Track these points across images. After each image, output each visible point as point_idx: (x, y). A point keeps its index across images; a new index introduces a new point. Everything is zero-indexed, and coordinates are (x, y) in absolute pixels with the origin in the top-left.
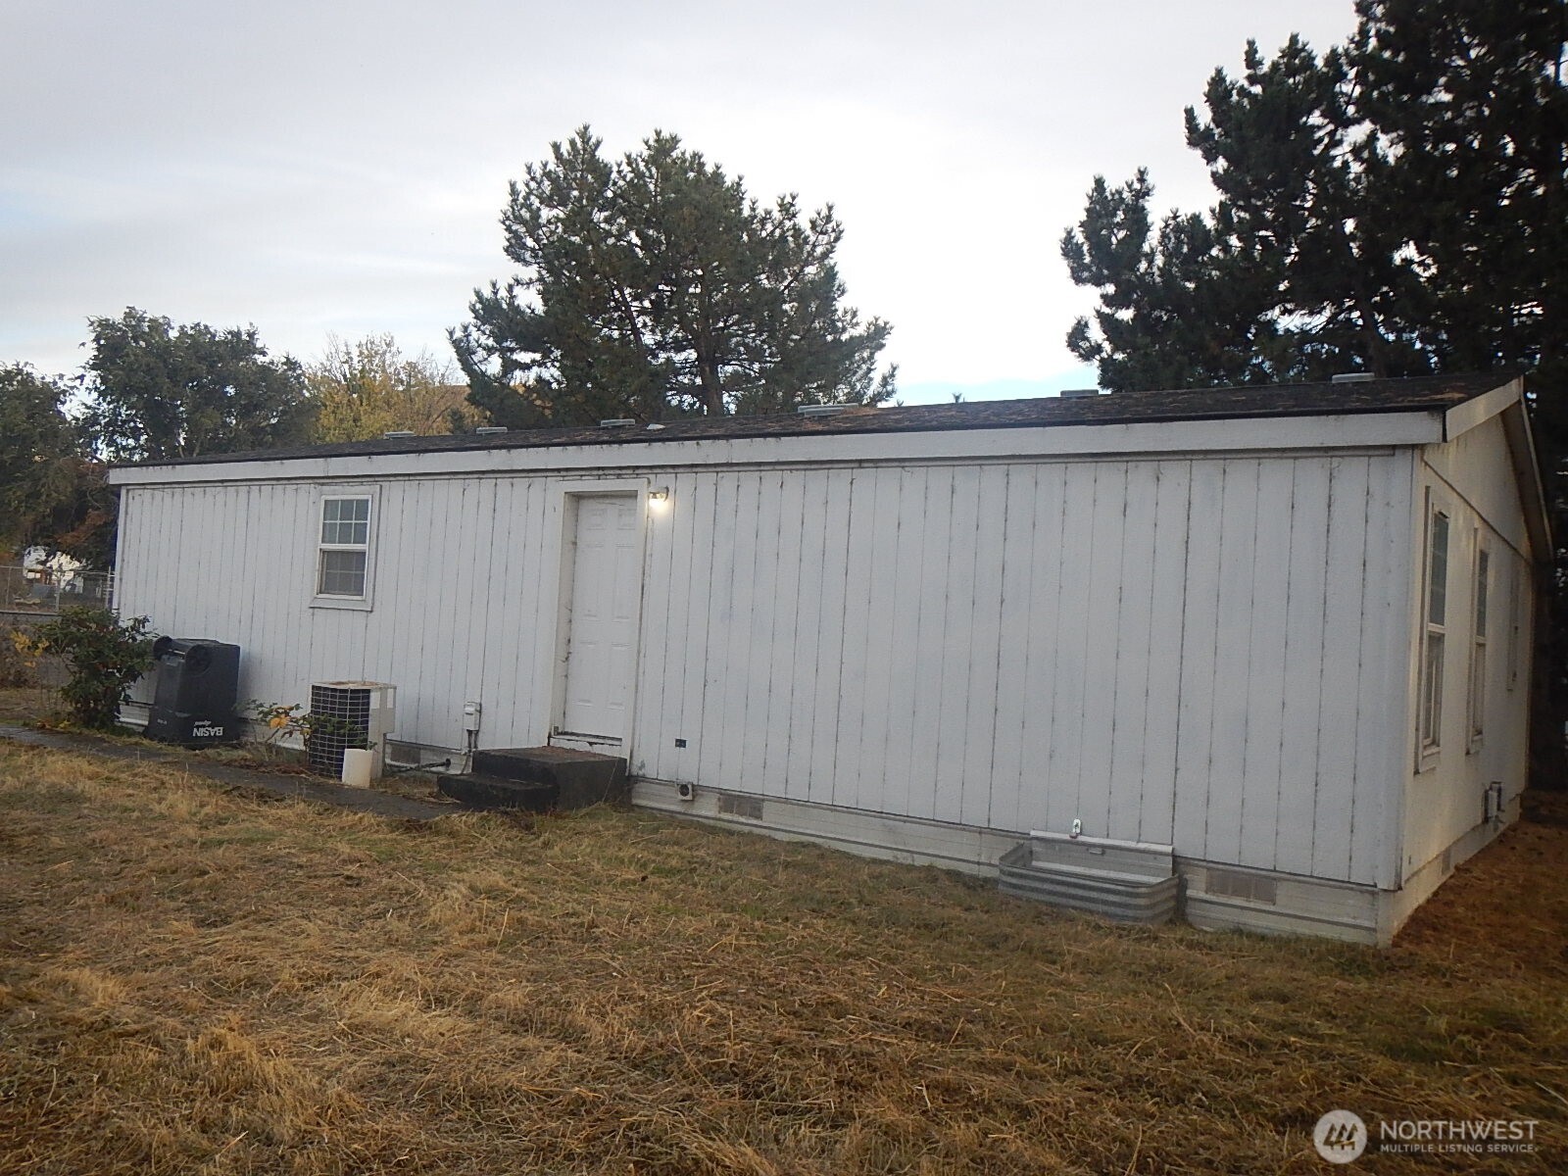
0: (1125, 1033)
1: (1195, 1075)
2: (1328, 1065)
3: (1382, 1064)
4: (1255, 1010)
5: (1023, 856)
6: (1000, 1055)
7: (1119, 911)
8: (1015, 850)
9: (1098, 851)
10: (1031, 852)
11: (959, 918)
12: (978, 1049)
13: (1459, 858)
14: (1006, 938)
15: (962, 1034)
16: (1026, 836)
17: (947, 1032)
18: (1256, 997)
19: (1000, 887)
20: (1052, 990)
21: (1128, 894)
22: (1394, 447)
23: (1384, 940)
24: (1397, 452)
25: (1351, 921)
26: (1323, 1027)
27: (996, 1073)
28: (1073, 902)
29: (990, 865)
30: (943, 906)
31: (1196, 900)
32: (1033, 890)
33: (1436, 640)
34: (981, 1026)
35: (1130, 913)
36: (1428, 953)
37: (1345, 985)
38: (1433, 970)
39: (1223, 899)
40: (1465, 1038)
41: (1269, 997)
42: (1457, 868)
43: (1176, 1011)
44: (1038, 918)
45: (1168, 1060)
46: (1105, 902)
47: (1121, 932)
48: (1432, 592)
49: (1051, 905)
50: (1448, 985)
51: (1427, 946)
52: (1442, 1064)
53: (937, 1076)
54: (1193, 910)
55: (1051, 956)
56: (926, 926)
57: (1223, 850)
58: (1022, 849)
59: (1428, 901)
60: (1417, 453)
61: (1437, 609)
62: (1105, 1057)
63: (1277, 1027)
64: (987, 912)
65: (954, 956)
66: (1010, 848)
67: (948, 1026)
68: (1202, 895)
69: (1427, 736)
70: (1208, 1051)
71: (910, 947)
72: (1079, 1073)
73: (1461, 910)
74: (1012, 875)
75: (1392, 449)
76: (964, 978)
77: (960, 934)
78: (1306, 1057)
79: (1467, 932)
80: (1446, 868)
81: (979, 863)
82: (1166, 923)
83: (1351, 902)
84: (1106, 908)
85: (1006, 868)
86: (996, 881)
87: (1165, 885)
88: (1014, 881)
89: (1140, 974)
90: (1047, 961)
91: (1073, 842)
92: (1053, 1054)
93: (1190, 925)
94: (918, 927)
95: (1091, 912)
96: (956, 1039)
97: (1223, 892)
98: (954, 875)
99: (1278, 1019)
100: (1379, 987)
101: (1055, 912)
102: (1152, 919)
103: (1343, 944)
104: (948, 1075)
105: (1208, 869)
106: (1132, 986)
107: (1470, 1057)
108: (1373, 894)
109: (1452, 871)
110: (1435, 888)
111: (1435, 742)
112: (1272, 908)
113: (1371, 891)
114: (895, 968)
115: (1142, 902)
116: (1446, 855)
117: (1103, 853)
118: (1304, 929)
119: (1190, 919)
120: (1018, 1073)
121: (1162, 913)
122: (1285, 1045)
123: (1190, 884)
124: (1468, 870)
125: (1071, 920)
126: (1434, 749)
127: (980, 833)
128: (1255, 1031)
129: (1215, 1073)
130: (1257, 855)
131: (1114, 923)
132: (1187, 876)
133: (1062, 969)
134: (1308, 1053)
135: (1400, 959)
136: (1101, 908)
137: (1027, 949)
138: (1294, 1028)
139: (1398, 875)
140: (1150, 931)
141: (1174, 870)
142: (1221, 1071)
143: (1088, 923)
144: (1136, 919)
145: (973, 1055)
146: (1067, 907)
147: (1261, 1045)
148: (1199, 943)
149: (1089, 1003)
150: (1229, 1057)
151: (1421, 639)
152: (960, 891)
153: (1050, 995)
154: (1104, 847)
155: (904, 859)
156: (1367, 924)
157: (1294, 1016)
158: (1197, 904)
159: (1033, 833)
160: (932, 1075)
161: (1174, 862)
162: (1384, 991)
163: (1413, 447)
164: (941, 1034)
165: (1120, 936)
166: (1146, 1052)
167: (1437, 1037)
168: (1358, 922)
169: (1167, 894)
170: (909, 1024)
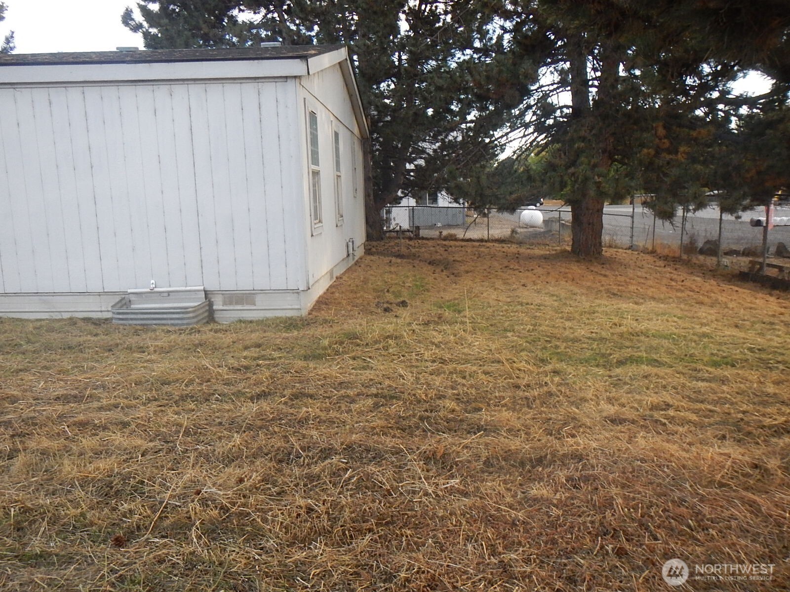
0: (180, 376)
1: (215, 387)
2: (276, 369)
3: (300, 363)
4: (245, 353)
5: (125, 304)
6: (112, 401)
7: (179, 322)
8: (121, 301)
9: (166, 294)
10: (130, 301)
11: (89, 340)
12: (99, 401)
13: (337, 273)
14: (117, 345)
15: (90, 396)
16: (125, 293)
17: (81, 397)
18: (246, 348)
19: (114, 321)
20: (142, 365)
21: (183, 313)
22: (286, 77)
23: (304, 313)
24: (288, 80)
25: (290, 307)
26: (276, 354)
27: (110, 410)
28: (154, 322)
29: (108, 311)
30: (80, 336)
31: (218, 310)
32: (132, 319)
33: (316, 174)
34: (101, 390)
35: (185, 322)
36: (324, 314)
37: (287, 335)
38: (326, 321)
39: (231, 307)
40: (335, 346)
41: (252, 346)
42: (337, 278)
43: (206, 362)
44: (136, 333)
45: (201, 384)
46: (171, 319)
47: (181, 332)
48: (312, 150)
49: (142, 325)
50: (331, 326)
51: (323, 312)
52: (326, 359)
53: (75, 419)
54: (217, 315)
55: (142, 350)
56: (69, 348)
57: (228, 284)
58: (124, 301)
59: (325, 293)
60: (297, 80)
61: (315, 158)
62: (169, 390)
63: (255, 359)
64: (107, 334)
65: (87, 359)
66: (117, 300)
67: (81, 394)
68: (221, 307)
69: (316, 219)
70: (221, 376)
71: (59, 360)
72: (156, 400)
73: (337, 295)
74: (119, 314)
75: (286, 78)
76: (92, 369)
77: (89, 348)
78: (267, 369)
79: (339, 303)
80: (332, 278)
81: (101, 311)
82: (204, 324)
83: (289, 298)
84: (172, 322)
85: (114, 311)
86: (112, 319)
87: (202, 306)
88: (121, 316)
89: (190, 349)
90: (140, 352)
91: (152, 292)
92: (141, 394)
93: (217, 322)
94: (64, 349)
95: (164, 325)
96: (87, 399)
97: (231, 304)
98: (87, 320)
99: (256, 355)
100: (302, 333)
101: (146, 328)
102: (197, 322)
103: (287, 318)
104: (81, 417)
105: (222, 294)
106: (185, 355)
107: (337, 353)
108: (298, 293)
109: (335, 279)
110: (327, 287)
111: (320, 222)
112: (254, 308)
113: (296, 292)
114: (50, 372)
115: (191, 315)
116: (331, 272)
117: (169, 295)
118: (270, 314)
119: (217, 319)
120: (122, 408)
121: (203, 319)
122: (258, 365)
123: (214, 303)
124: (341, 278)
125: (155, 330)
126: (320, 224)
127: (99, 295)
128: (244, 362)
129: (224, 384)
130: (244, 284)
131: (177, 328)
132: (212, 300)
133: (149, 354)
134: (268, 367)
135: (312, 319)
136: (169, 322)
137: (129, 348)
138: (263, 358)
139: (308, 283)
140: (196, 328)
141: (206, 298)
142: (227, 383)
143: (163, 330)
144: (188, 324)
145: (96, 404)
146: (151, 325)
147: (247, 368)
148: (220, 329)
149: (161, 367)
150: (231, 376)
151: (309, 173)
152: (91, 327)
153: (141, 367)
154: (169, 293)
155: (57, 316)
156: (296, 307)
157: (263, 353)
158: (220, 312)
159: (129, 291)
160: (72, 420)
161: (205, 294)
162: (304, 334)
163: (295, 77)
164: (77, 399)
165: (181, 334)
166: (191, 382)
167: (325, 348)
168: (293, 307)
169: (204, 310)
170: (58, 398)
